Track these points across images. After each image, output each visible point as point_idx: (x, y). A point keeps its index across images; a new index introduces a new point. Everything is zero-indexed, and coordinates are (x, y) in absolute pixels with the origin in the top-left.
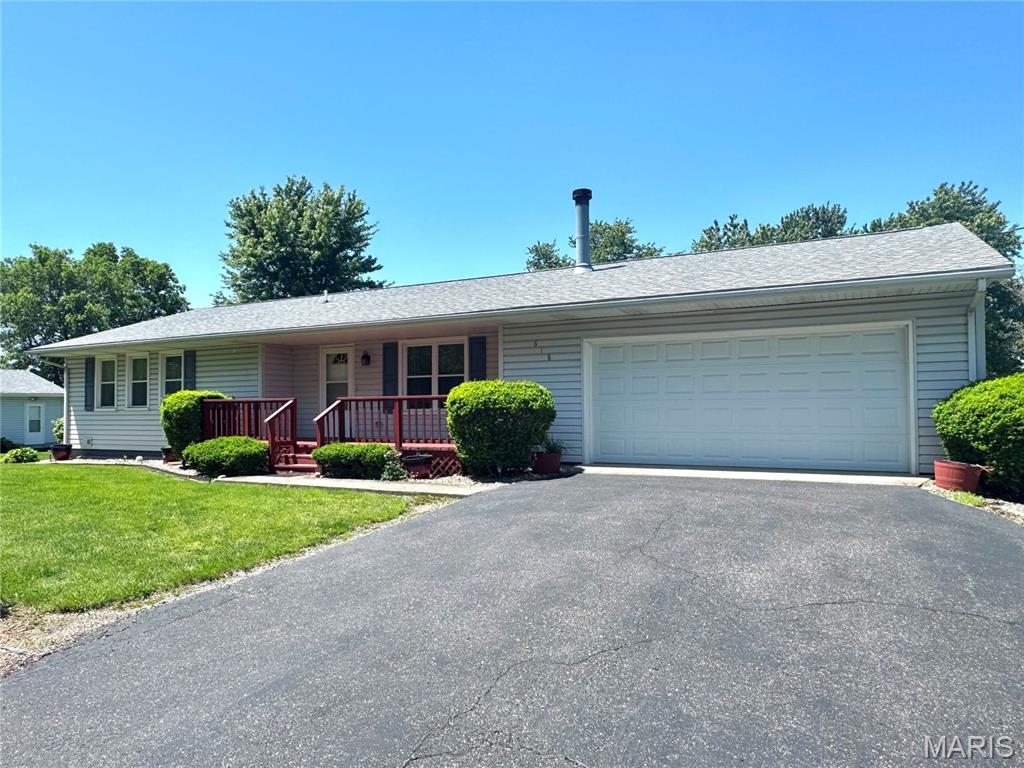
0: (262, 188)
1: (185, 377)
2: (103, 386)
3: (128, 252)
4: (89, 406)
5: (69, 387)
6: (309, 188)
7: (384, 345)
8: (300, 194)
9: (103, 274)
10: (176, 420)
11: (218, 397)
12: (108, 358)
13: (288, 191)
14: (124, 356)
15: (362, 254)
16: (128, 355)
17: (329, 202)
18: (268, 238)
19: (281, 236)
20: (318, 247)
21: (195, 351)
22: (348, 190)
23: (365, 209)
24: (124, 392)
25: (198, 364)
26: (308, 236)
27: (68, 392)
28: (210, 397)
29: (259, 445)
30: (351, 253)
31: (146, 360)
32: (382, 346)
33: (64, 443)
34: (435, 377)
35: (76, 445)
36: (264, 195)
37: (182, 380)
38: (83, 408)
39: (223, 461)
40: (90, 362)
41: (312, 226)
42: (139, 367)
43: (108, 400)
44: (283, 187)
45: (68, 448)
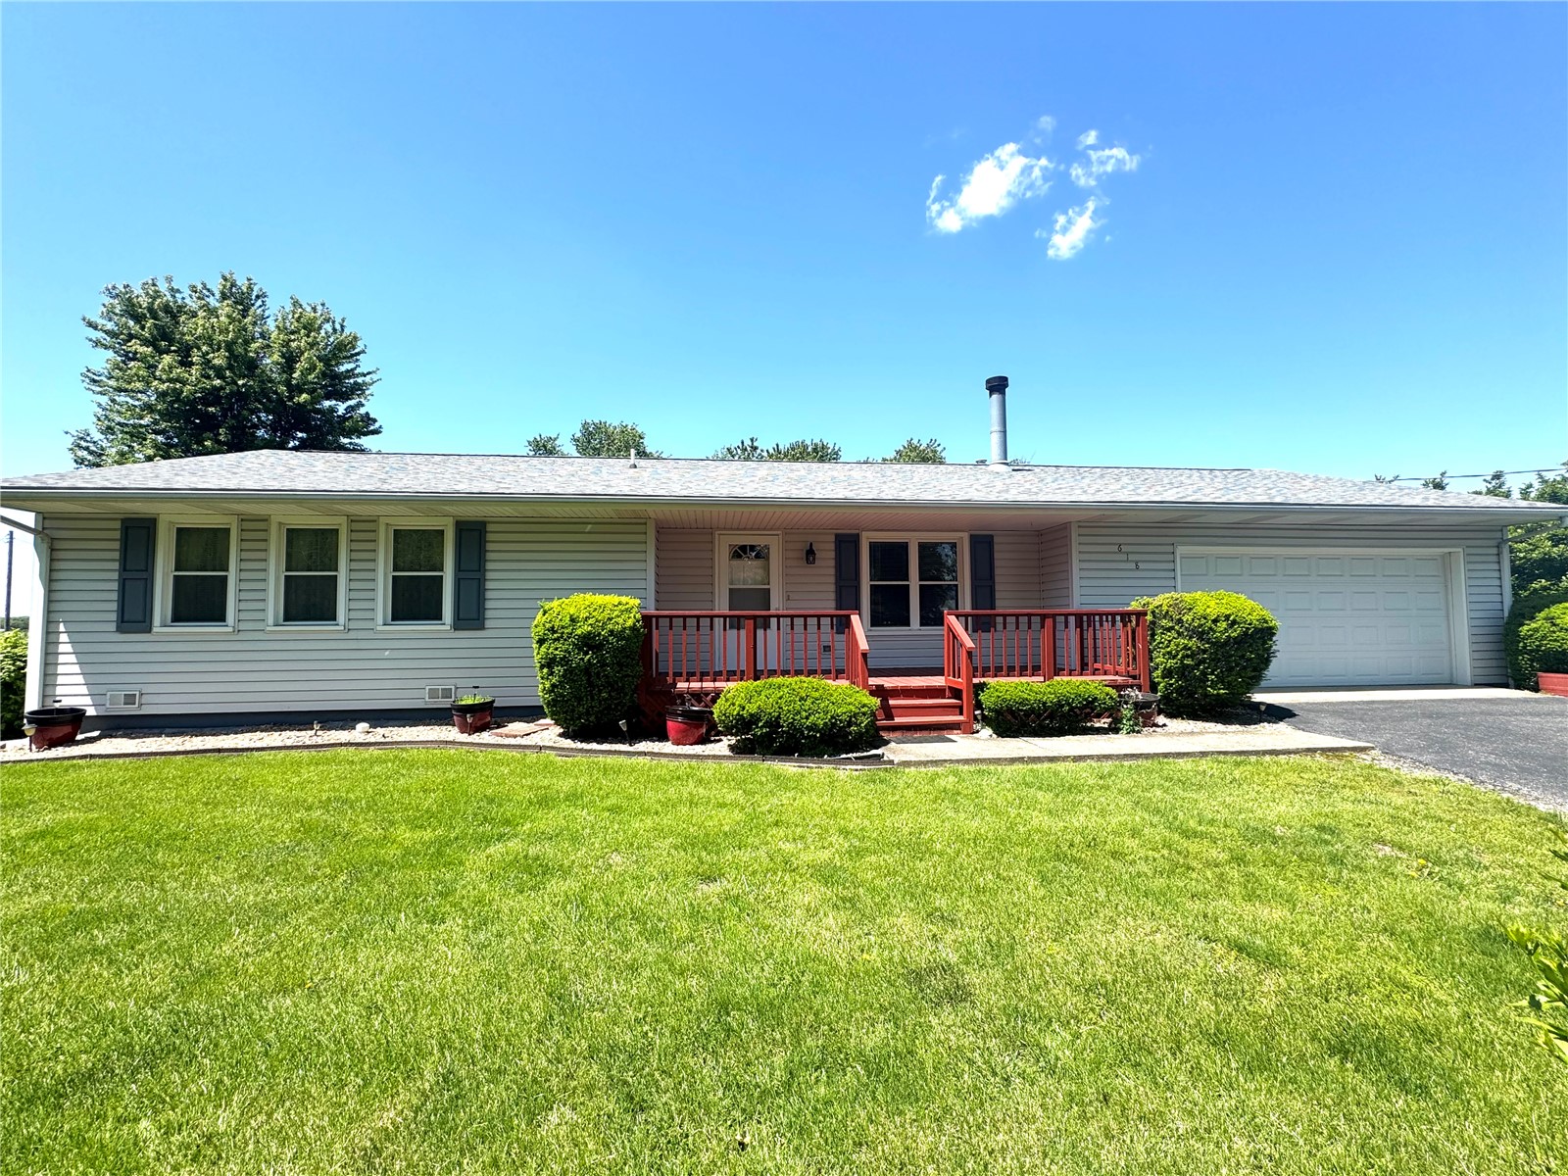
1: (457, 569)
2: (182, 580)
4: (133, 617)
7: (837, 536)
12: (203, 521)
14: (261, 519)
16: (274, 520)
21: (483, 524)
24: (258, 597)
25: (490, 548)
32: (833, 538)
34: (914, 584)
37: (447, 574)
38: (113, 627)
40: (138, 529)
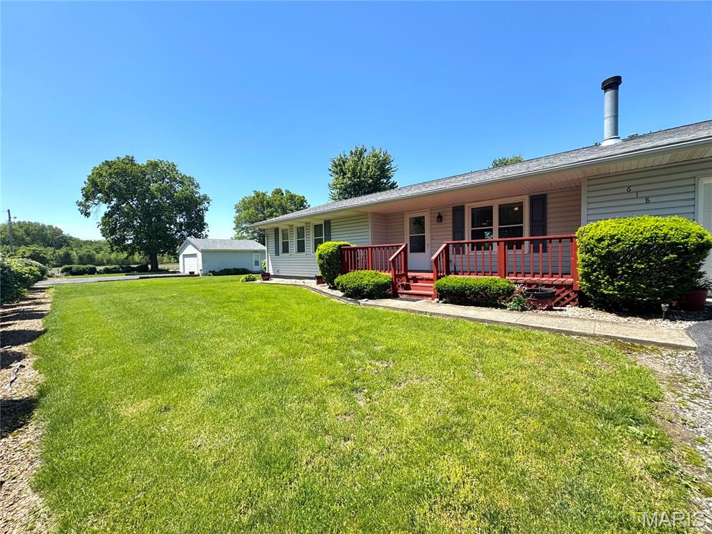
0: (344, 152)
1: (325, 236)
2: (283, 242)
3: (288, 192)
4: (277, 253)
5: (268, 246)
6: (365, 151)
7: (453, 208)
8: (361, 154)
9: (279, 200)
10: (326, 259)
11: (348, 245)
12: (284, 228)
13: (356, 154)
14: (292, 226)
15: (390, 180)
16: (295, 225)
17: (374, 156)
18: (349, 175)
19: (354, 174)
20: (371, 178)
21: (330, 221)
22: (384, 150)
23: (392, 159)
24: (293, 246)
25: (332, 228)
26: (366, 172)
27: (268, 249)
28: (344, 245)
29: (386, 276)
30: (385, 181)
31: (303, 227)
32: (451, 209)
33: (267, 272)
34: (496, 227)
35: (272, 274)
36: (345, 156)
37: (323, 237)
38: (274, 255)
39: (364, 288)
40: (277, 230)
41: (368, 168)
42: (301, 232)
43: (286, 250)
44: (353, 152)
45: (269, 274)
